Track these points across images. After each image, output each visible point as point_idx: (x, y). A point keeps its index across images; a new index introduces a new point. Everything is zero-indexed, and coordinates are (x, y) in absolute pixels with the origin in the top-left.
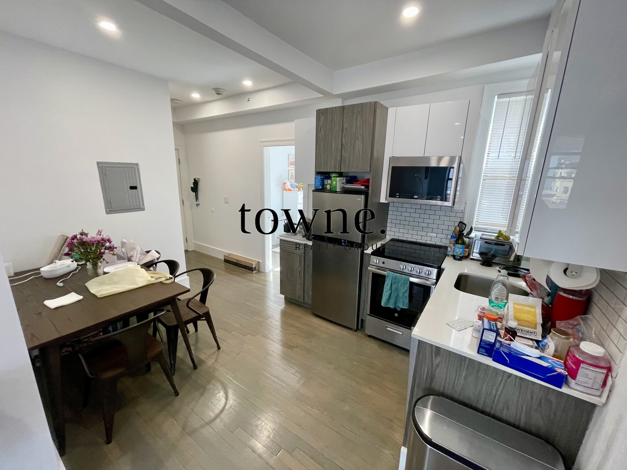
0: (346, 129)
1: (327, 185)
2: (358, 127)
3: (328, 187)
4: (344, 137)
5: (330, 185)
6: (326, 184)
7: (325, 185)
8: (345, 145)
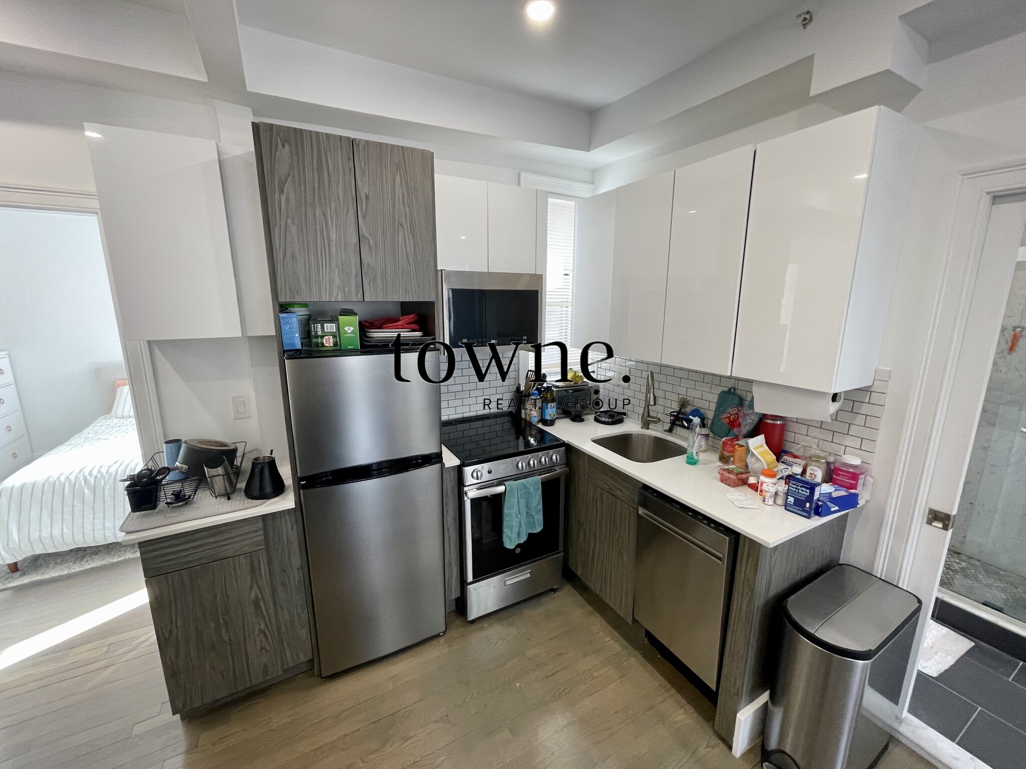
0: (367, 198)
1: (322, 337)
2: (399, 199)
3: (328, 342)
4: (364, 217)
5: (334, 337)
6: (320, 333)
7: (317, 337)
8: (366, 235)
